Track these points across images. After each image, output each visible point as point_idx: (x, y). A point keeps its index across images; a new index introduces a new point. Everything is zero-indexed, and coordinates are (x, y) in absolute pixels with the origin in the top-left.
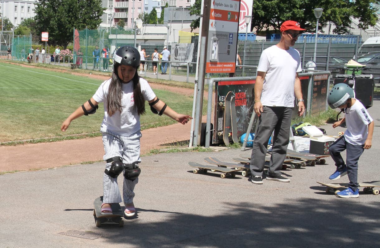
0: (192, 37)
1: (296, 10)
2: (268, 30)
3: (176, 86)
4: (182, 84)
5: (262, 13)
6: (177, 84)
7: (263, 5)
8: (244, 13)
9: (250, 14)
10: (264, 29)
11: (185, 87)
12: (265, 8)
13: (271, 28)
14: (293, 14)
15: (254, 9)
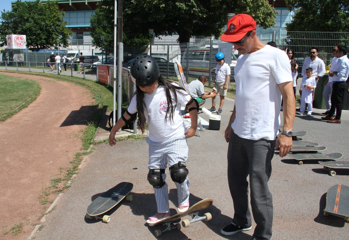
0: (1, 51)
1: (42, 40)
2: (31, 48)
3: (2, 72)
4: (4, 71)
5: (30, 41)
6: (2, 70)
7: (30, 38)
8: (23, 41)
9: (25, 41)
10: (30, 48)
11: (7, 72)
12: (31, 39)
13: (32, 47)
14: (42, 42)
15: (26, 39)
